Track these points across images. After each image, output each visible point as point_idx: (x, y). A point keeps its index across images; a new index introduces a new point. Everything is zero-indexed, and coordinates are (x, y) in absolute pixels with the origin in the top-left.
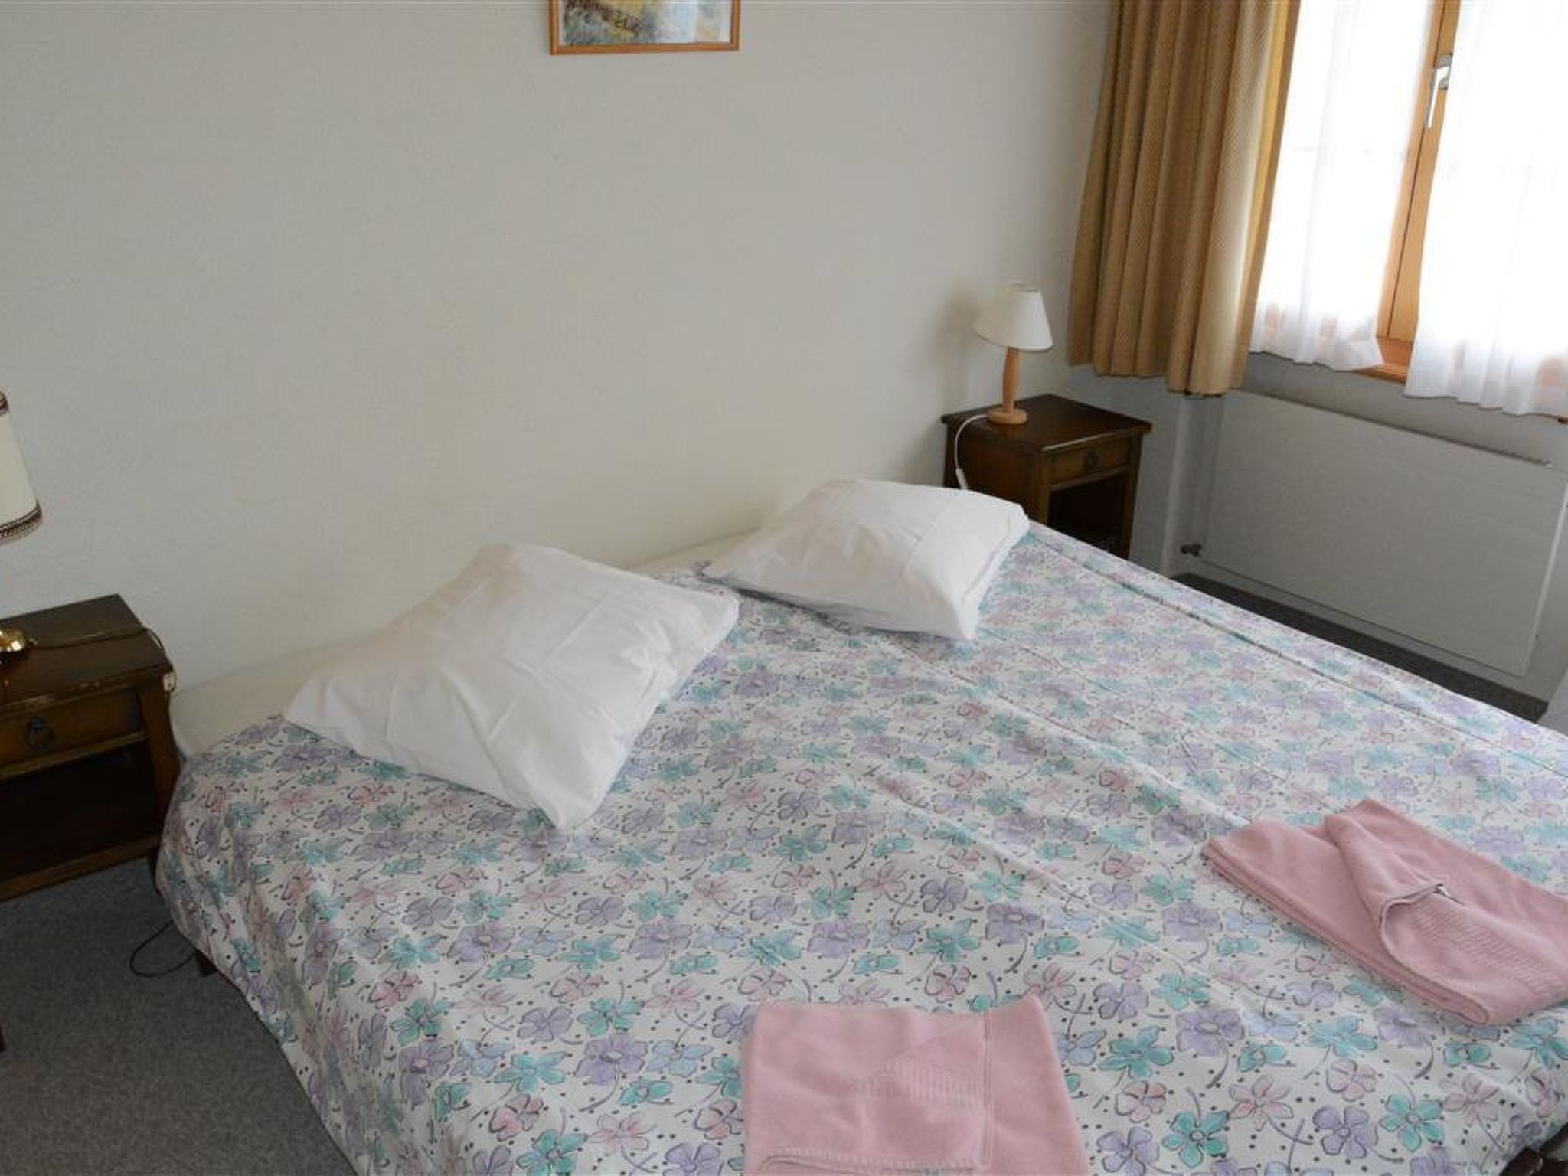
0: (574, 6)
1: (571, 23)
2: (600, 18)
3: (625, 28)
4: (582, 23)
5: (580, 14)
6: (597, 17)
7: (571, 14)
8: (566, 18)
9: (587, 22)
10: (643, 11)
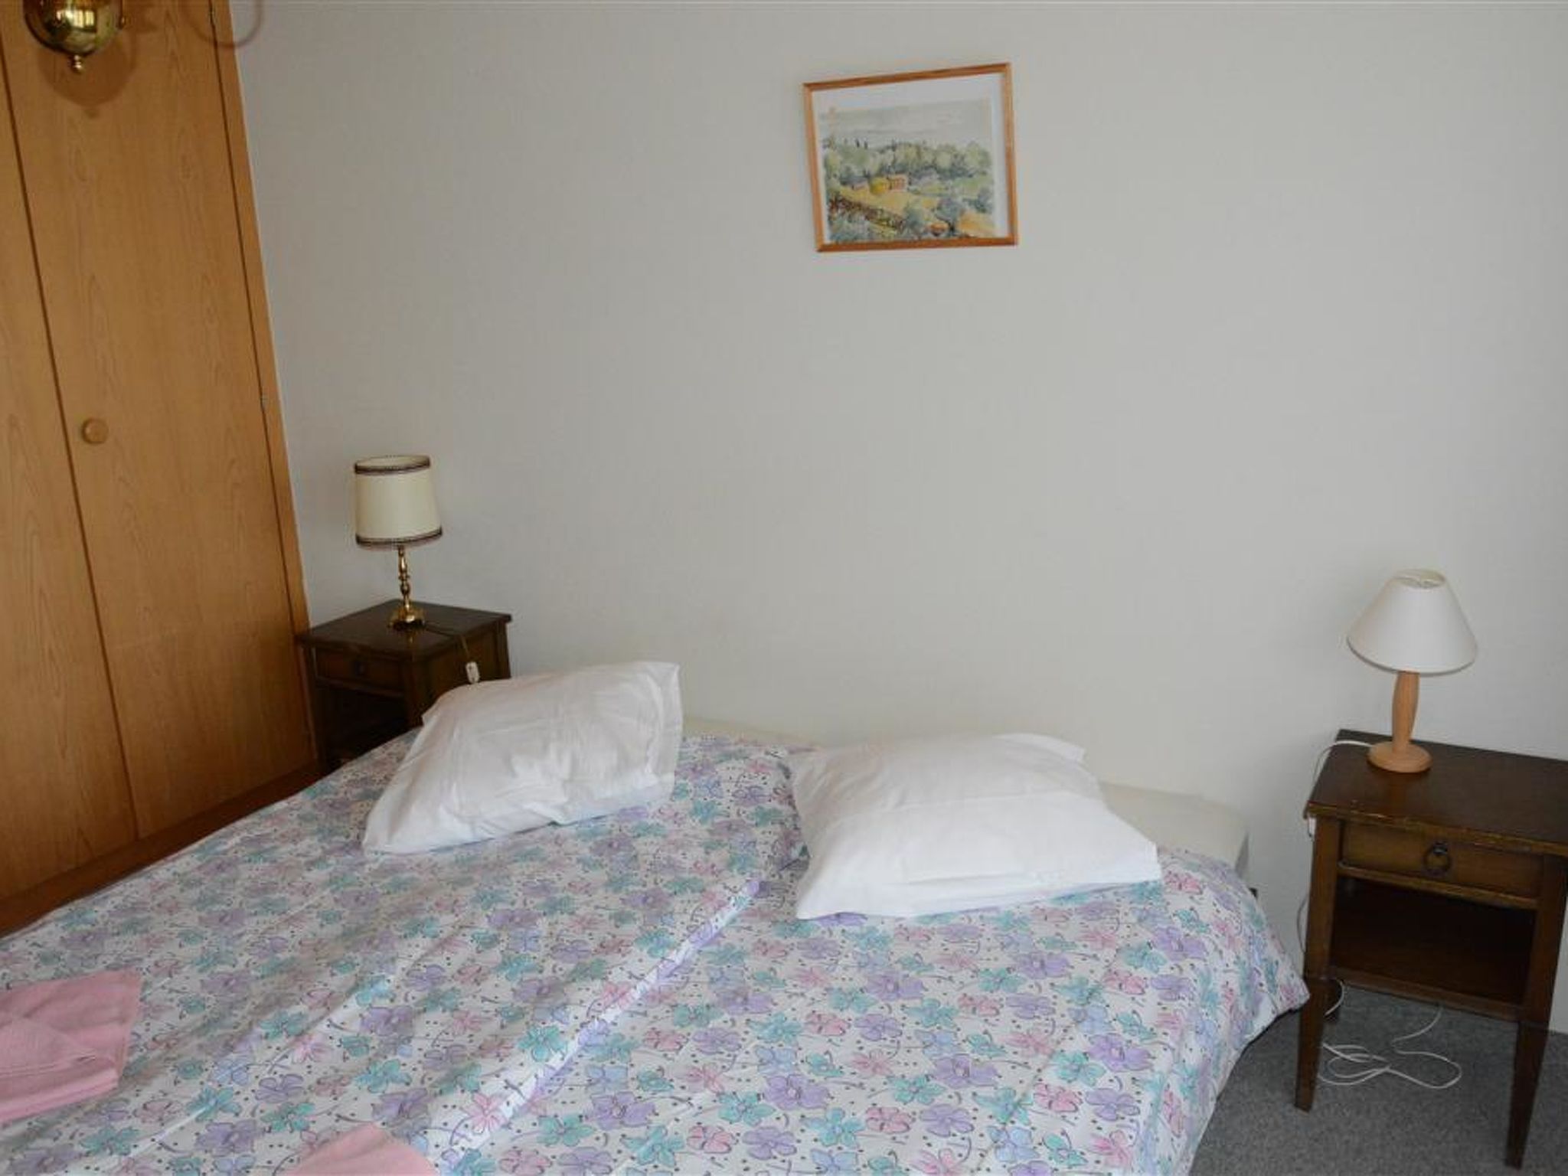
0: (837, 207)
1: (835, 222)
2: (863, 218)
3: (888, 225)
4: (846, 222)
5: (843, 214)
6: (860, 217)
7: (836, 215)
8: (830, 218)
9: (850, 221)
10: (905, 209)
